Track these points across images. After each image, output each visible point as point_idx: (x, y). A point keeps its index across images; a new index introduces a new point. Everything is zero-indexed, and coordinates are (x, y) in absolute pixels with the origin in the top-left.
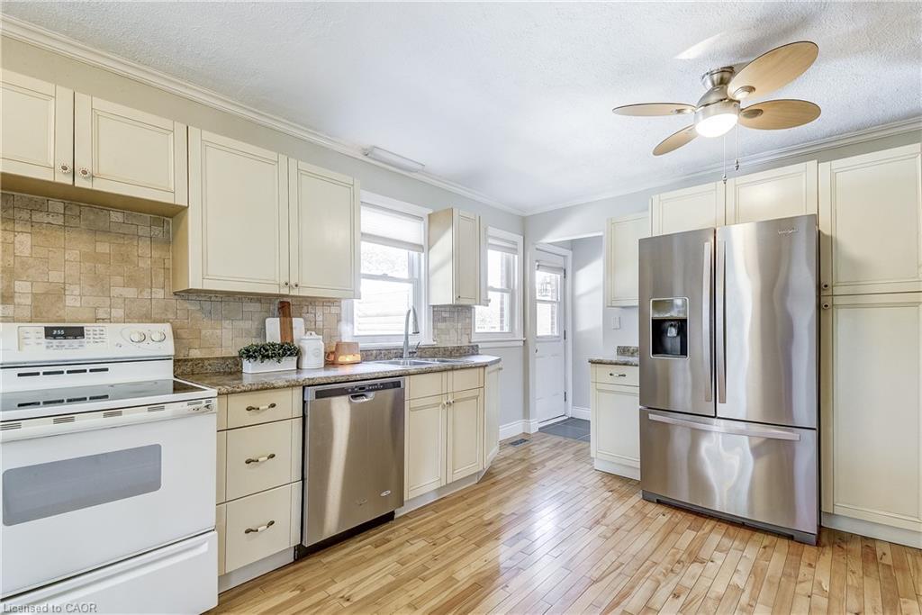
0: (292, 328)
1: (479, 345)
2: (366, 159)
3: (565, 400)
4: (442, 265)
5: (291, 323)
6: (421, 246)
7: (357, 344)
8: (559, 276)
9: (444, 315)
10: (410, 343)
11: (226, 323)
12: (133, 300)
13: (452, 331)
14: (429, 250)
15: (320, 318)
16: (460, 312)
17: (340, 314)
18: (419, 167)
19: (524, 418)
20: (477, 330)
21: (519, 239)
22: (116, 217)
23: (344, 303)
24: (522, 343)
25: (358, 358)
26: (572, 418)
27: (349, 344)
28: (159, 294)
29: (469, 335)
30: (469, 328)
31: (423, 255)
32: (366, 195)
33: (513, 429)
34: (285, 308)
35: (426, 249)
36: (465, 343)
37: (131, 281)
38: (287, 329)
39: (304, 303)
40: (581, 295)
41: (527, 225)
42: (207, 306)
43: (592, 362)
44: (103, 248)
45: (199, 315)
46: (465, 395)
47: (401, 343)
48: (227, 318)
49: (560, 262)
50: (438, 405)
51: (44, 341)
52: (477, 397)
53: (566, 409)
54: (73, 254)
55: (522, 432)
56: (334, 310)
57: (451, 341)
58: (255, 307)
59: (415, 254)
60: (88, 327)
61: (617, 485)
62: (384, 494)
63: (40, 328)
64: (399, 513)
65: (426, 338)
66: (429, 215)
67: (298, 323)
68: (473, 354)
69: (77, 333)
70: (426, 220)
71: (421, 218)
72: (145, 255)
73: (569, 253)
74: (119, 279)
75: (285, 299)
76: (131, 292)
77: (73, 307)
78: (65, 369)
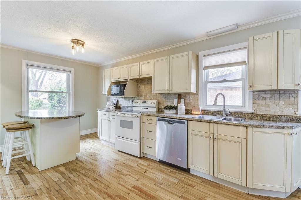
0: (180, 102)
5: (180, 100)
9: (264, 95)
11: (168, 100)
13: (273, 106)
15: (191, 99)
17: (198, 97)
29: (296, 108)
34: (179, 95)
39: (186, 94)
45: (163, 98)
50: (207, 137)
51: (142, 103)
52: (239, 142)
56: (196, 96)
60: (147, 101)
67: (182, 100)
71: (246, 48)
78: (144, 108)
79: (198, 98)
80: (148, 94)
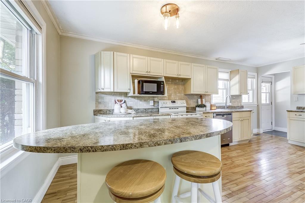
1: (244, 106)
2: (217, 60)
3: (272, 124)
4: (235, 84)
6: (228, 80)
7: (215, 105)
8: (269, 84)
9: (234, 97)
10: (227, 105)
11: (192, 100)
12: (179, 96)
13: (236, 102)
14: (230, 80)
15: (207, 99)
16: (239, 97)
18: (229, 60)
19: (258, 128)
20: (243, 102)
21: (256, 74)
22: (177, 81)
23: (211, 95)
24: (257, 106)
25: (216, 108)
26: (274, 130)
27: (214, 105)
28: (182, 95)
29: (241, 103)
30: (241, 101)
31: (228, 82)
32: (220, 70)
33: (255, 131)
34: (201, 96)
35: (229, 80)
36: (240, 105)
37: (179, 93)
38: (202, 101)
40: (278, 90)
41: (258, 70)
42: (189, 97)
43: (288, 111)
44: (176, 87)
45: (188, 98)
46: (246, 118)
47: (224, 105)
48: (192, 99)
49: (270, 80)
50: (239, 120)
51: (172, 103)
52: (249, 119)
53: (272, 127)
54: (172, 88)
55: (257, 132)
56: (210, 97)
57: (236, 105)
58: (196, 97)
59: (226, 82)
60: (176, 101)
61: (298, 148)
62: (228, 139)
63: (170, 101)
64: (231, 144)
65: (229, 104)
66: (230, 72)
67: (204, 100)
68: (242, 108)
69: (174, 102)
70: (229, 73)
71: (228, 73)
72: (181, 87)
73: (273, 77)
74: (178, 92)
75: (201, 95)
76: (179, 95)
77: (173, 98)
78: (174, 108)
79: (210, 98)
80: (172, 94)
